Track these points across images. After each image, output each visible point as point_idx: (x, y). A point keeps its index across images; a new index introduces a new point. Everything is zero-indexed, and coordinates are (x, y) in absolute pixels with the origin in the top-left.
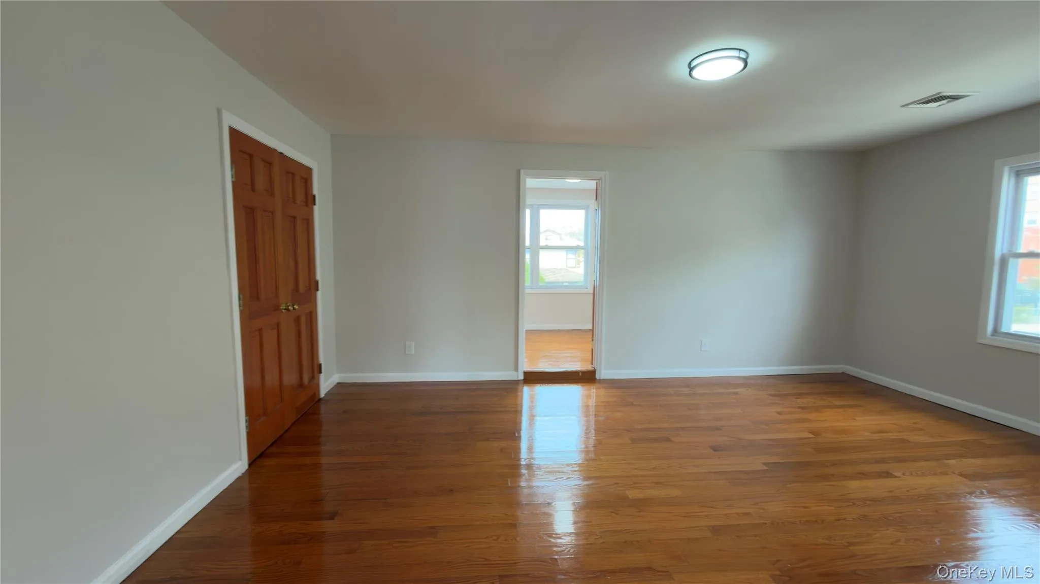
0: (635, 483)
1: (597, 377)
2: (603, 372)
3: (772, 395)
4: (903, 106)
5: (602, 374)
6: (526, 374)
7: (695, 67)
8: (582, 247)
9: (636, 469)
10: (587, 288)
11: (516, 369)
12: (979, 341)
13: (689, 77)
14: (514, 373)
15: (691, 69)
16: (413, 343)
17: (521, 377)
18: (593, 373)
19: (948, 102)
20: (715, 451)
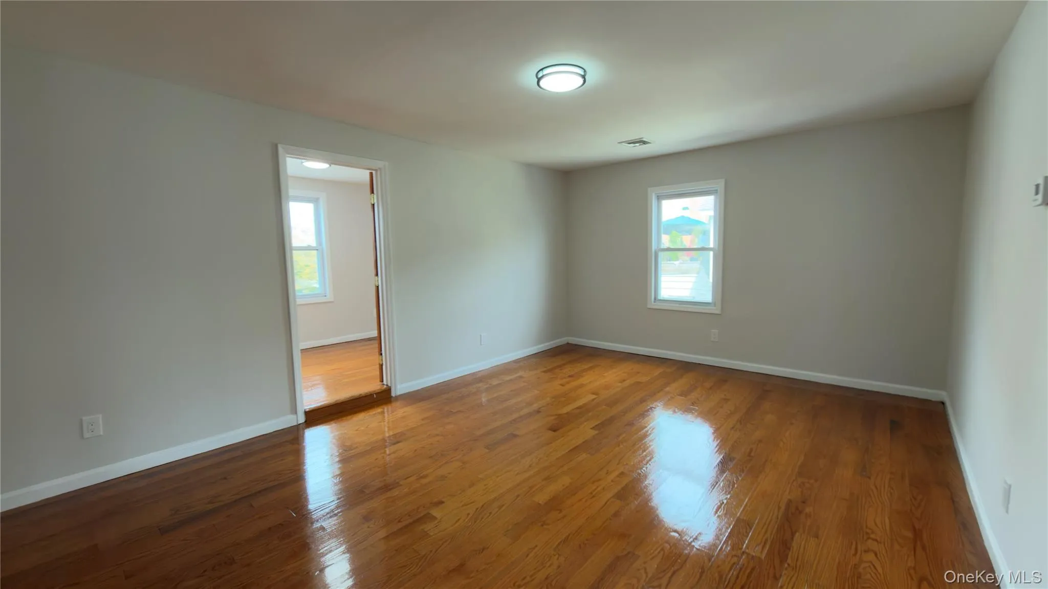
0: (531, 488)
1: (393, 394)
2: (398, 387)
3: (545, 372)
4: (619, 143)
5: (399, 389)
6: (308, 414)
7: (542, 77)
8: (314, 247)
9: (517, 474)
10: (325, 296)
11: (294, 411)
12: (649, 307)
13: (537, 85)
14: (293, 417)
15: (539, 80)
16: (100, 416)
17: (302, 419)
18: (388, 390)
19: (640, 145)
20: (555, 431)
